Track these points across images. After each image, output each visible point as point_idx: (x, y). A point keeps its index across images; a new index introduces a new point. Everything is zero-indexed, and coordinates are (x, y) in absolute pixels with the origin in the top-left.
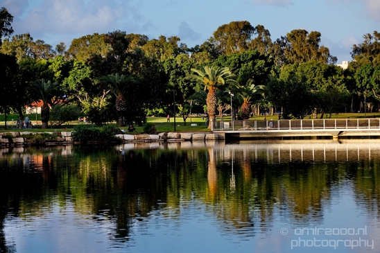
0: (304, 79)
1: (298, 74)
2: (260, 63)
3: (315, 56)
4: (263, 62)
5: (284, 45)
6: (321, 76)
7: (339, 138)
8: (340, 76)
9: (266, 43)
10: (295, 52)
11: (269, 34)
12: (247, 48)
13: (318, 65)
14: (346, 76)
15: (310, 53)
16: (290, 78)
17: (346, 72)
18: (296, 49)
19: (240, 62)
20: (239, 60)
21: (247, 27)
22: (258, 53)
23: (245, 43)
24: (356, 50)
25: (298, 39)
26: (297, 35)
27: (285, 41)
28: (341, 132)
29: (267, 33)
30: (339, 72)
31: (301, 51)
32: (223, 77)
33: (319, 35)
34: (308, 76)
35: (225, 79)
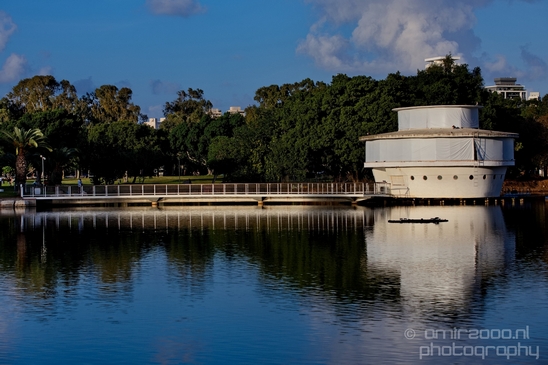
0: (116, 140)
1: (109, 134)
2: (68, 121)
3: (125, 114)
4: (71, 121)
5: (91, 102)
6: (133, 138)
7: (158, 204)
8: (153, 136)
9: (71, 100)
10: (103, 110)
11: (75, 90)
12: (51, 104)
13: (130, 124)
14: (159, 137)
15: (119, 111)
16: (100, 137)
17: (160, 133)
18: (105, 107)
19: (46, 121)
20: (45, 118)
21: (52, 82)
22: (66, 111)
23: (48, 99)
24: (169, 108)
25: (108, 95)
26: (107, 91)
27: (91, 98)
28: (160, 199)
29: (73, 89)
30: (152, 132)
31: (110, 109)
32: (34, 139)
33: (130, 92)
34: (120, 137)
35: (37, 142)
